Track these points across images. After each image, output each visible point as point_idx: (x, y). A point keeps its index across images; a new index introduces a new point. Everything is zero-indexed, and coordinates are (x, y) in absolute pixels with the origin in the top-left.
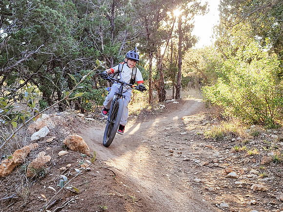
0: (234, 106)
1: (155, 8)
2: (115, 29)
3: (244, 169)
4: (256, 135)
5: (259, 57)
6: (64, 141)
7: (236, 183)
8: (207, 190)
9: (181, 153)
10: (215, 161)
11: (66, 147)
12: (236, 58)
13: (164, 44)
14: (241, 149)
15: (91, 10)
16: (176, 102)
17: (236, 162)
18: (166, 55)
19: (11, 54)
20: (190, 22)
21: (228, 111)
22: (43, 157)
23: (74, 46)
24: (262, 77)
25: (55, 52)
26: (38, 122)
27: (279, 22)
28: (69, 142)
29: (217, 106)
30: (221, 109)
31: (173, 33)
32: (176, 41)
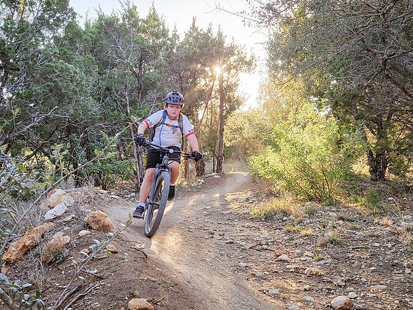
0: (285, 179)
1: (191, 63)
2: (144, 87)
3: (297, 251)
4: (311, 213)
6: (86, 219)
7: (288, 267)
8: (254, 275)
9: (224, 235)
10: (264, 242)
11: (88, 226)
12: (288, 122)
13: (203, 106)
14: (294, 229)
15: (114, 66)
16: (218, 177)
17: (288, 244)
18: (205, 120)
20: (233, 80)
21: (279, 185)
22: (60, 238)
23: (94, 108)
24: (318, 144)
25: (72, 115)
26: (52, 198)
27: (337, 80)
28: (91, 220)
29: (265, 179)
30: (271, 183)
31: (213, 93)
32: (217, 102)
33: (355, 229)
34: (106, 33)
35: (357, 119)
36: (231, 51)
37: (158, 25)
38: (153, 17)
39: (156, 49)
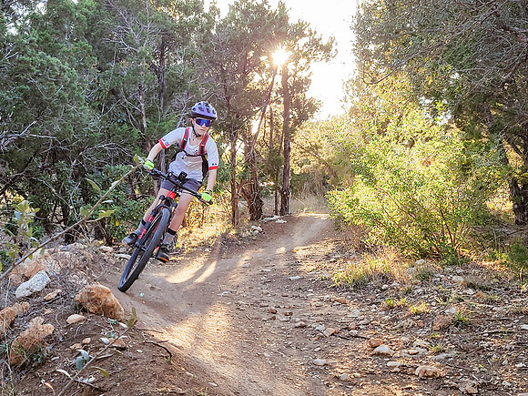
0: (384, 225)
1: (239, 51)
2: (168, 88)
3: (404, 339)
4: (425, 278)
5: (427, 135)
6: (78, 297)
7: (389, 364)
8: (337, 378)
9: (291, 314)
10: (352, 325)
11: (80, 308)
12: (387, 138)
13: (258, 114)
14: (399, 303)
15: (123, 56)
16: (282, 221)
17: (389, 328)
18: (261, 134)
20: (303, 74)
21: (375, 235)
22: (39, 327)
23: (92, 121)
24: (433, 171)
25: (58, 135)
26: (27, 265)
27: (460, 73)
28: (86, 297)
29: (354, 226)
30: (363, 231)
31: (273, 95)
32: (280, 108)
33: (492, 302)
34: (109, 8)
35: (492, 131)
36: (299, 31)
39: (184, 29)
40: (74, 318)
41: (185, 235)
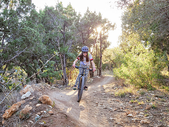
0: (130, 78)
1: (87, 27)
2: (66, 38)
3: (136, 112)
4: (143, 94)
5: (143, 52)
6: (39, 99)
7: (132, 119)
8: (116, 123)
9: (102, 104)
10: (121, 108)
11: (40, 102)
12: (131, 52)
13: (92, 46)
14: (135, 101)
15: (53, 29)
16: (99, 78)
17: (132, 109)
18: (93, 52)
19: (10, 53)
20: (106, 34)
21: (127, 81)
22: (28, 108)
23: (44, 48)
24: (145, 62)
25: (34, 52)
26: (25, 89)
27: (154, 33)
28: (41, 99)
29: (121, 79)
30: (124, 80)
31: (97, 40)
32: (99, 44)
33: (163, 101)
34: (49, 14)
35: (163, 50)
36: (105, 21)
37: (72, 10)
38: (70, 7)
39: (71, 21)
40: (38, 105)
41: (71, 82)
